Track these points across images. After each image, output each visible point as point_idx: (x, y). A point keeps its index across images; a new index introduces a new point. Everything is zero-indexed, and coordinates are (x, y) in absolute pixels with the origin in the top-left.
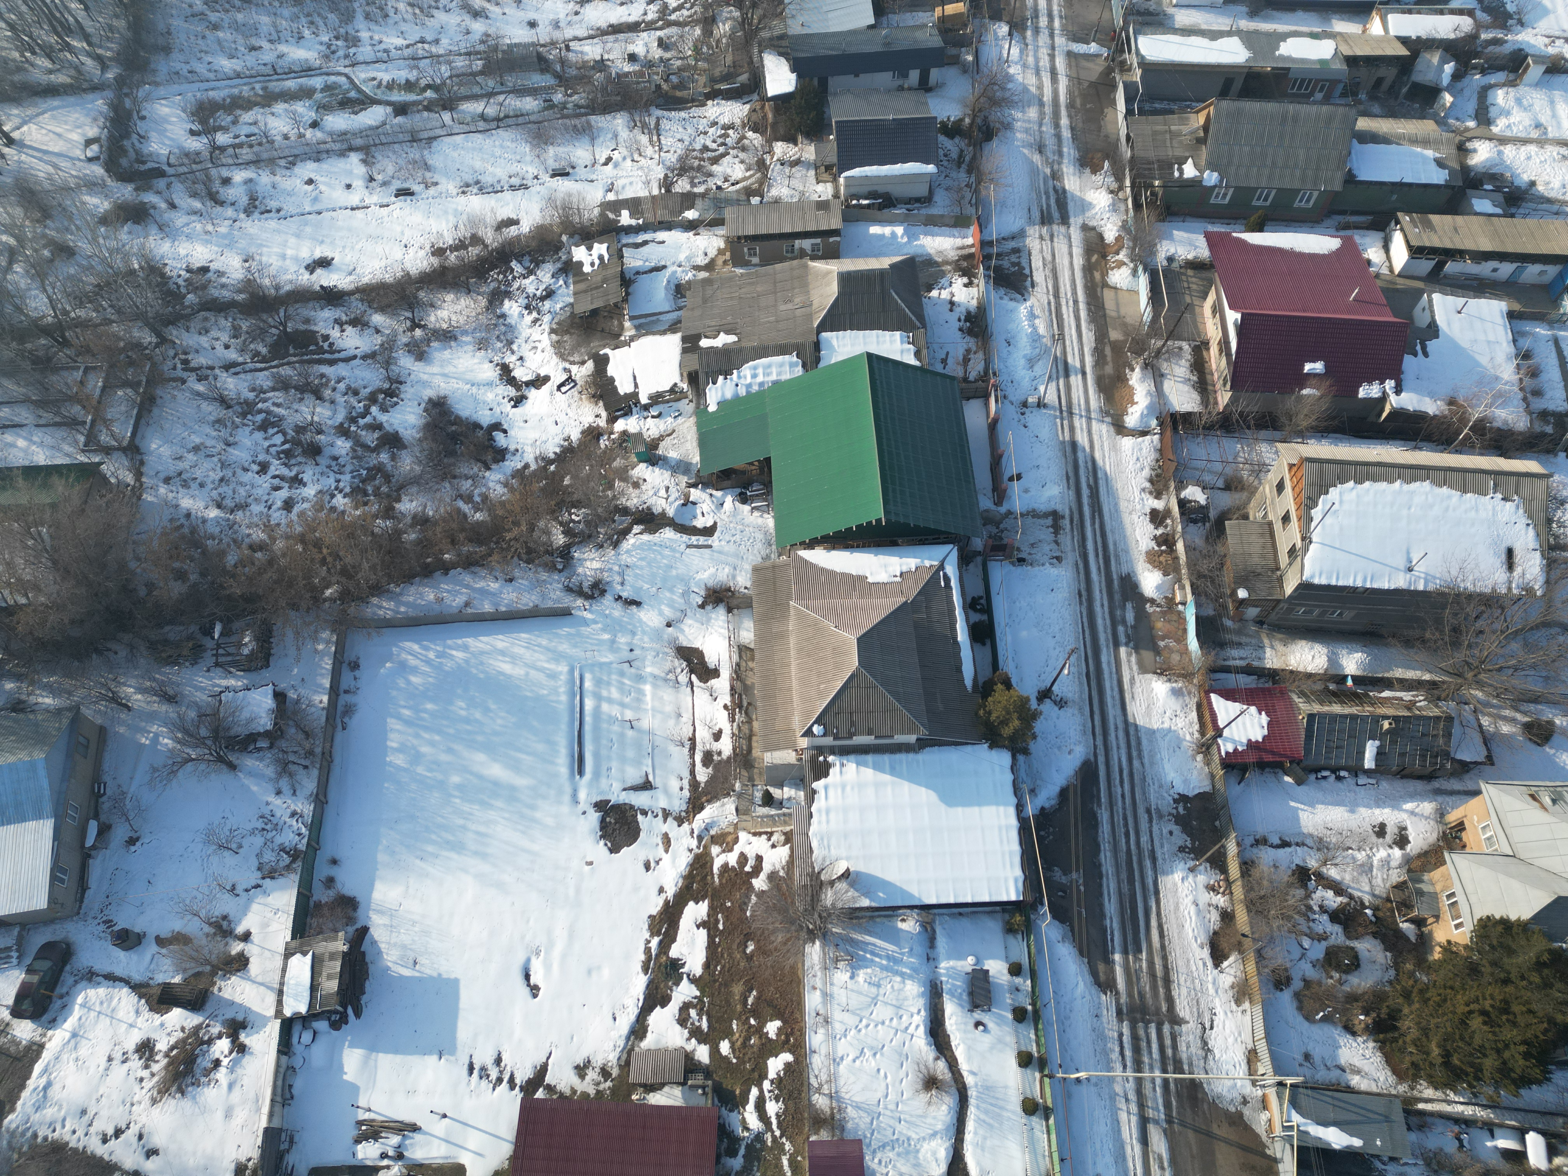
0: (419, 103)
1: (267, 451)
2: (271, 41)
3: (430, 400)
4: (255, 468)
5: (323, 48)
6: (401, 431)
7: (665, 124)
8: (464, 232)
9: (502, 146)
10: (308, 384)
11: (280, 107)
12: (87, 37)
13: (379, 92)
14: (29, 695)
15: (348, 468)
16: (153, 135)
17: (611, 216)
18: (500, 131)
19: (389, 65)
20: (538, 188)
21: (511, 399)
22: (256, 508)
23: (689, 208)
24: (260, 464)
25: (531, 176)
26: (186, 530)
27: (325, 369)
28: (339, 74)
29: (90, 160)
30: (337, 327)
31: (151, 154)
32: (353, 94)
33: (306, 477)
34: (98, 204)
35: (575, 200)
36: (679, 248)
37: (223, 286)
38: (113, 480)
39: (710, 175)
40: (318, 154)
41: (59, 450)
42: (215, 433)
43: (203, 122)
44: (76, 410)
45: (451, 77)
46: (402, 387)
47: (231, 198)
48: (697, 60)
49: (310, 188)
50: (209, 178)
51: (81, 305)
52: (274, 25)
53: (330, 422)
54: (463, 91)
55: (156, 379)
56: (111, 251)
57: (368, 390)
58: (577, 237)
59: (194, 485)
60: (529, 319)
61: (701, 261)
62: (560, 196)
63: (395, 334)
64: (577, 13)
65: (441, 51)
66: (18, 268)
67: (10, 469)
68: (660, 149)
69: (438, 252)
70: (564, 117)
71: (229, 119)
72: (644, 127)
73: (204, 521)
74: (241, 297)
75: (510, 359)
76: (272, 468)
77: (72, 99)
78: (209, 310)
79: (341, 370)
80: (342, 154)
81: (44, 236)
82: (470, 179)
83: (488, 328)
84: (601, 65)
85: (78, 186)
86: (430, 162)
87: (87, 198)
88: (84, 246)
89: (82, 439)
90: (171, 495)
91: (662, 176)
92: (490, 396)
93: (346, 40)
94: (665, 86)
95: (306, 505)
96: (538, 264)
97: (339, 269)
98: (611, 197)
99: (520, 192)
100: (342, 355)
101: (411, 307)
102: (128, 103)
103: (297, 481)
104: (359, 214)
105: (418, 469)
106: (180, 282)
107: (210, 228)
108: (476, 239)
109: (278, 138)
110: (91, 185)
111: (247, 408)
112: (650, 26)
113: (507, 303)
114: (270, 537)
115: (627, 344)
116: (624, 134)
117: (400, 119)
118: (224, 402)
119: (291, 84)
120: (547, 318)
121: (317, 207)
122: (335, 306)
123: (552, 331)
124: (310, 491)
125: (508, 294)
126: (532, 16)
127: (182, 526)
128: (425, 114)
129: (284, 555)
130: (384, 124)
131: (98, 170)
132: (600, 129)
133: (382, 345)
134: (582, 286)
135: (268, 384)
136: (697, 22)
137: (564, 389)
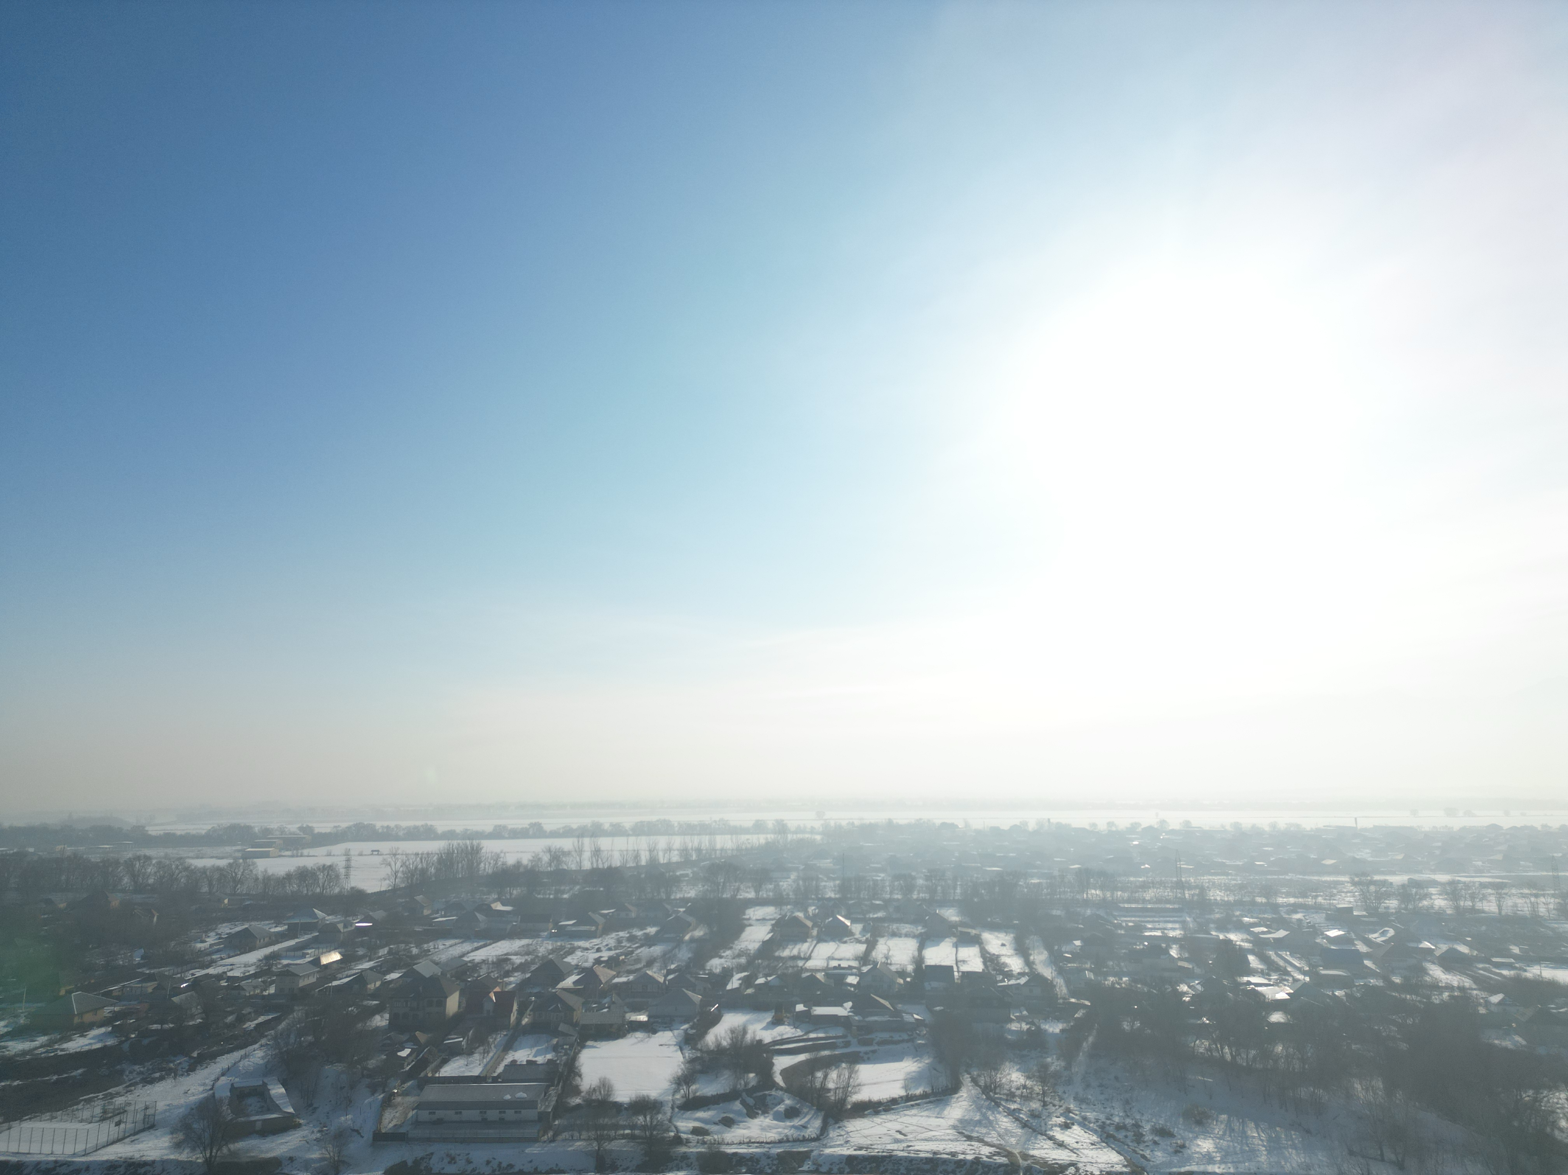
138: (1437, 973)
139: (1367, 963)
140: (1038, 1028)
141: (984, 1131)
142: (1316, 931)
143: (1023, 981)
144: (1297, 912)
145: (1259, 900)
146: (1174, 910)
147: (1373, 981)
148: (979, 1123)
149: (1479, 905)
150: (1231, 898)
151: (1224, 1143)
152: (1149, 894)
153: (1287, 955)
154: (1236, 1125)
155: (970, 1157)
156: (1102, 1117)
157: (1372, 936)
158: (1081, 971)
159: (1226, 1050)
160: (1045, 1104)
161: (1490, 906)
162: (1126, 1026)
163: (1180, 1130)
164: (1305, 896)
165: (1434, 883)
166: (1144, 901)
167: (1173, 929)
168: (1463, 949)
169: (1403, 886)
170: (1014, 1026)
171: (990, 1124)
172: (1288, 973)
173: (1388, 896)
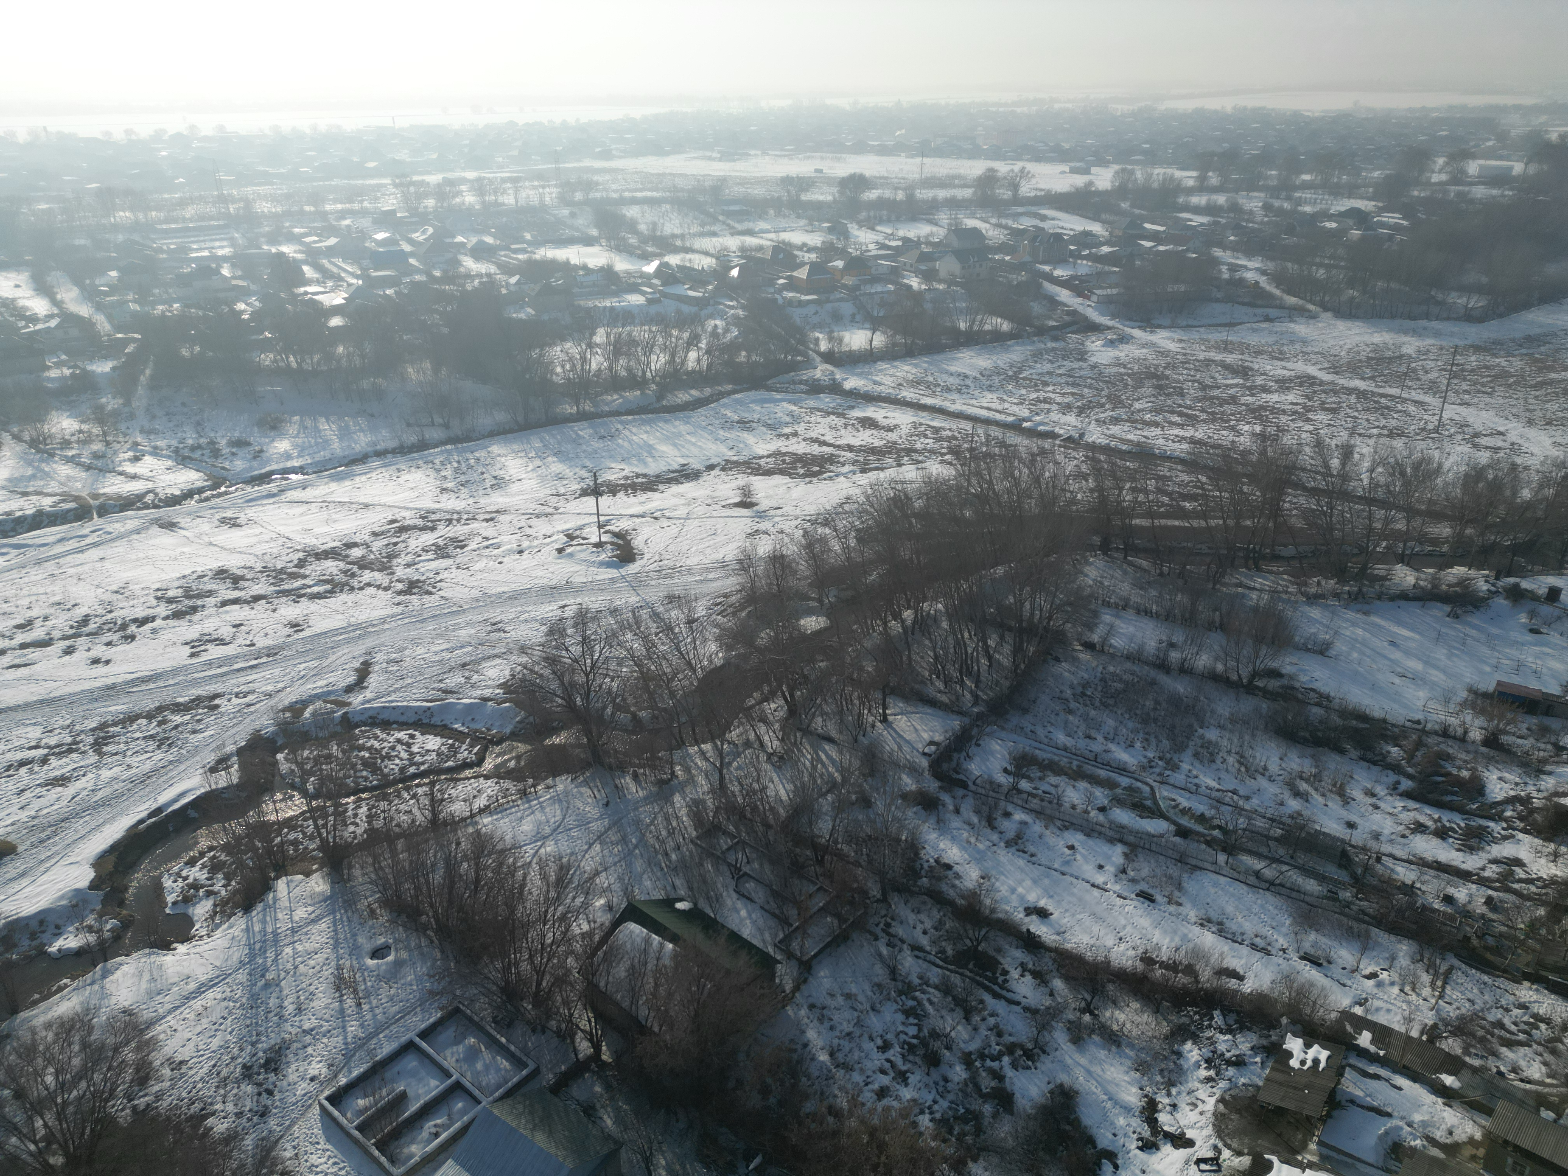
0: (1204, 835)
1: (897, 1035)
2: (1106, 738)
3: (1061, 1085)
4: (879, 1042)
5: (1145, 760)
6: (1017, 1095)
7: (1458, 976)
8: (1182, 957)
9: (1262, 906)
10: (966, 1001)
11: (1083, 785)
12: (978, 682)
13: (1172, 811)
14: (603, 1107)
15: (951, 1096)
16: (977, 759)
17: (1349, 1028)
18: (1268, 894)
19: (1193, 797)
20: (1281, 961)
21: (1140, 1139)
22: (857, 1077)
23: (1450, 1073)
24: (885, 1041)
25: (1278, 946)
26: (795, 1057)
27: (988, 998)
28: (1147, 784)
29: (924, 754)
30: (1019, 969)
31: (967, 770)
32: (1148, 803)
33: (913, 1079)
34: (908, 783)
35: (1315, 992)
36: (1418, 1106)
37: (954, 886)
38: (777, 981)
39: (1496, 1055)
40: (1090, 831)
41: (762, 934)
42: (870, 993)
43: (1018, 767)
44: (793, 913)
45: (1244, 830)
46: (1043, 1057)
47: (1002, 828)
48: (1527, 936)
49: (1068, 852)
50: (996, 806)
51: (849, 843)
52: (1116, 729)
53: (962, 1045)
54: (1250, 845)
55: (859, 925)
56: (894, 818)
57: (1012, 1039)
58: (1299, 1027)
59: (827, 1024)
60: (1203, 1073)
61: (1439, 1135)
62: (1300, 979)
63: (1066, 1005)
64: (1404, 836)
65: (1247, 807)
66: (830, 797)
67: (723, 926)
68: (1441, 997)
69: (1147, 960)
70: (1341, 914)
71: (1039, 774)
72: (1430, 967)
73: (813, 1059)
74: (960, 902)
75: (1163, 1100)
76: (892, 1052)
77: (940, 713)
78: (931, 897)
79: (1000, 1006)
80: (1111, 841)
81: (861, 786)
82: (1214, 916)
83: (1156, 1056)
84: (1409, 890)
85: (905, 767)
86: (1185, 885)
87: (904, 777)
88: (880, 806)
89: (781, 936)
90: (806, 1020)
91: (1430, 1023)
92: (1121, 1121)
93: (1167, 763)
94: (1475, 942)
95: (895, 1104)
96: (1242, 1028)
97: (1051, 925)
98: (1358, 1010)
99: (1259, 955)
100: (1009, 995)
101: (1094, 992)
102: (975, 731)
103: (902, 1077)
104: (1096, 892)
105: (1011, 1142)
106: (926, 865)
107: (973, 840)
108: (1190, 970)
109: (1067, 805)
110: (913, 770)
111: (907, 990)
112: (1483, 882)
113: (1189, 1045)
114: (850, 1111)
115: (1302, 1167)
116: (1403, 961)
117: (1177, 839)
118: (893, 973)
119: (1102, 773)
120: (1223, 1084)
121: (1063, 869)
122: (1029, 952)
123: (1221, 1100)
124: (907, 1094)
125: (1195, 1038)
126: (1354, 818)
127: (795, 1050)
128: (1203, 846)
129: (849, 1135)
130: (1161, 836)
131: (925, 763)
132: (1377, 944)
133: (1048, 1008)
134: (1279, 1077)
135: (935, 980)
136: (1544, 903)
137: (1203, 1166)
138: (470, 264)
139: (412, 261)
140: (84, 370)
141: (41, 483)
142: (364, 235)
143: (53, 323)
144: (344, 218)
145: (307, 208)
146: (219, 227)
147: (418, 278)
148: (33, 477)
149: (500, 199)
150: (279, 209)
151: (299, 441)
152: (189, 212)
153: (339, 261)
154: (309, 423)
155: (30, 512)
156: (174, 443)
157: (414, 236)
158: (123, 303)
159: (292, 358)
160: (108, 444)
161: (509, 200)
162: (185, 352)
163: (256, 439)
164: (351, 201)
165: (464, 181)
166: (184, 220)
167: (222, 247)
168: (489, 240)
169: (439, 185)
170: (54, 373)
171: (47, 475)
172: (342, 279)
173: (426, 195)
